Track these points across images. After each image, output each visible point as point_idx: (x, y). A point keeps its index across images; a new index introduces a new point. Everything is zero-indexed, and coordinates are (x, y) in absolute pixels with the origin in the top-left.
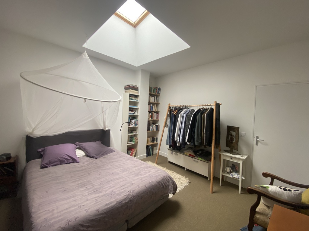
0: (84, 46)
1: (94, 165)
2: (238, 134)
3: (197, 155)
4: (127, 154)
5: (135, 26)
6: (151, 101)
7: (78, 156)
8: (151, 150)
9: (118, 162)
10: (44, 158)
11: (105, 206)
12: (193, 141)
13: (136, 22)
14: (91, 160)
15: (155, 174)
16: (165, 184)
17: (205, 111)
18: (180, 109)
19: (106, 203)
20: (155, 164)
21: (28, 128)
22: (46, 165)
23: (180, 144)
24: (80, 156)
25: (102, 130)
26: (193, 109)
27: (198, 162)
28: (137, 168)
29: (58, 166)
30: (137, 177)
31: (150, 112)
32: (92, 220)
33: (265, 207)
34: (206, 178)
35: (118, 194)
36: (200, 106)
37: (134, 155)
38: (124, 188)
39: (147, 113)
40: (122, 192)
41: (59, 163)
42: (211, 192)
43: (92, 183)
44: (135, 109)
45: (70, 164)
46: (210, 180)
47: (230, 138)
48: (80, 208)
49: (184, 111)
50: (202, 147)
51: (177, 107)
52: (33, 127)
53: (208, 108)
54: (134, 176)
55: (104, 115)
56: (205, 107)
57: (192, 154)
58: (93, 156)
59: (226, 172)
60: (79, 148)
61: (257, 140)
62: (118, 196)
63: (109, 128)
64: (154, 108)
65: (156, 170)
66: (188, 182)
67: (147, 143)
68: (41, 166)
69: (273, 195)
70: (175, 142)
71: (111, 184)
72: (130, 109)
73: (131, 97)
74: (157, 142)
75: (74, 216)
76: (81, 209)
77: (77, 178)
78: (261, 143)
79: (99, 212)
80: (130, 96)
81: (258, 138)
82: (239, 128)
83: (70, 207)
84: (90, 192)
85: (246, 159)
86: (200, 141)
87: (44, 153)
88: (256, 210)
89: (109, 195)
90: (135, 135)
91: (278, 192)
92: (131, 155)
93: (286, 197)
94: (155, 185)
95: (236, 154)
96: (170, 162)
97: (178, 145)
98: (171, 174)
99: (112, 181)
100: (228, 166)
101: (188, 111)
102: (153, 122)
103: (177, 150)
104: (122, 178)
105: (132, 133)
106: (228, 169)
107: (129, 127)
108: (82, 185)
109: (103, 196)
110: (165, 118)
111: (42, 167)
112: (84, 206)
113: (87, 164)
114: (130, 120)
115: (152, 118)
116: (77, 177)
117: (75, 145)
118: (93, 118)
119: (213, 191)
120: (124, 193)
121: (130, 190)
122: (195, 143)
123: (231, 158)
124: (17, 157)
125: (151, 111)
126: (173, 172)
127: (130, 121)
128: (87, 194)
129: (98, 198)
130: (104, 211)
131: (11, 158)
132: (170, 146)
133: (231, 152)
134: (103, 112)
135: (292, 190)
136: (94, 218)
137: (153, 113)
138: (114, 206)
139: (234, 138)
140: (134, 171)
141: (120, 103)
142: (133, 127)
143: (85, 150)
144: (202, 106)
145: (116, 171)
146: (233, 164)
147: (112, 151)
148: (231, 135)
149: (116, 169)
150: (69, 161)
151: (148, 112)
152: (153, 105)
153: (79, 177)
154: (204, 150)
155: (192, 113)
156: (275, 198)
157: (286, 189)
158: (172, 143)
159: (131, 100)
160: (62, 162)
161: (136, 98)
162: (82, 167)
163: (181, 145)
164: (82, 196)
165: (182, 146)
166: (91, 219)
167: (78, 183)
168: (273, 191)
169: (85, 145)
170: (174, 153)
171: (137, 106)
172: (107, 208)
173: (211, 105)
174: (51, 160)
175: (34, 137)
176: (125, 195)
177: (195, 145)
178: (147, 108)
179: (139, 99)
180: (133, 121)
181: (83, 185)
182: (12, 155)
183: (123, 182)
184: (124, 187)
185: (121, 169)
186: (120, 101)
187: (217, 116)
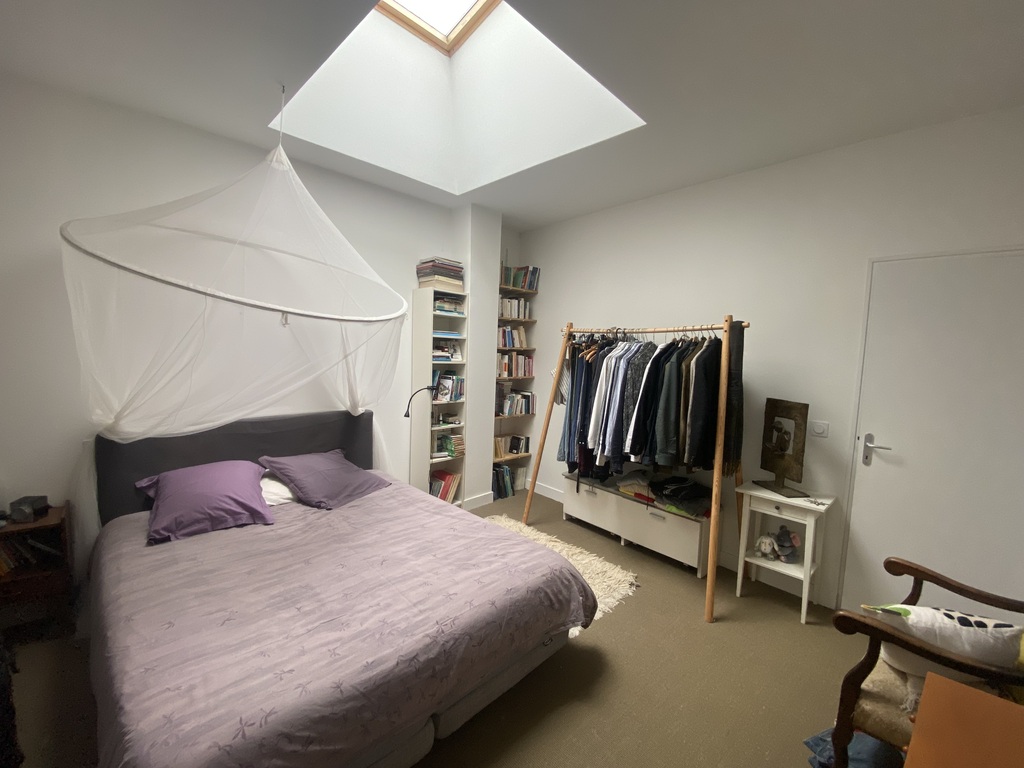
0: (275, 124)
1: (323, 531)
2: (802, 428)
3: (661, 498)
4: (432, 491)
5: (449, 48)
6: (507, 316)
7: (270, 500)
8: (507, 478)
9: (399, 521)
10: (157, 508)
11: (363, 672)
12: (650, 450)
13: (452, 36)
14: (312, 514)
15: (525, 563)
16: (556, 595)
17: (693, 350)
18: (608, 343)
19: (364, 663)
20: (522, 525)
21: (99, 411)
22: (166, 534)
23: (604, 461)
24: (274, 501)
25: (347, 415)
26: (651, 343)
27: (664, 518)
28: (462, 542)
29: (204, 536)
30: (463, 574)
31: (502, 352)
32: (323, 720)
33: (892, 677)
34: (692, 570)
35: (404, 633)
36: (674, 331)
37: (451, 495)
38: (421, 612)
39: (495, 355)
40: (417, 626)
41: (207, 524)
42: (706, 617)
43: (318, 594)
44: (453, 343)
45: (245, 528)
46: (705, 577)
47: (774, 440)
48: (281, 679)
49: (621, 347)
50: (682, 472)
51: (596, 336)
52: (117, 407)
53: (704, 339)
54: (454, 568)
55: (351, 365)
56: (691, 336)
57: (645, 492)
58: (317, 500)
59: (759, 554)
60: (272, 476)
61: (866, 446)
62: (401, 641)
63: (370, 408)
64: (519, 339)
65: (526, 546)
66: (632, 584)
67: (496, 454)
68: (149, 536)
69: (923, 638)
70: (587, 455)
71: (380, 596)
72: (438, 344)
73: (438, 303)
74: (527, 450)
75: (260, 707)
76: (283, 682)
77: (269, 576)
78: (879, 456)
79: (341, 691)
80: (435, 299)
81: (872, 442)
82: (806, 406)
83: (249, 677)
84: (312, 623)
85: (828, 510)
86: (674, 452)
87: (156, 492)
88: (864, 686)
89: (373, 635)
90: (454, 431)
91: (940, 628)
92: (444, 497)
93: (967, 648)
94: (524, 599)
95: (796, 494)
96: (571, 519)
97: (597, 463)
98: (574, 557)
99: (381, 585)
100: (764, 533)
101: (634, 348)
102: (513, 386)
103: (596, 478)
104: (417, 576)
105: (445, 422)
106: (767, 544)
107: (435, 402)
108: (286, 600)
109: (354, 637)
110: (555, 371)
111: (154, 540)
112: (291, 671)
113: (299, 530)
114: (437, 378)
115: (510, 374)
116: (269, 573)
117: (257, 466)
118: (314, 375)
119: (715, 614)
120: (423, 629)
121: (441, 619)
122: (657, 457)
123: (777, 508)
124: (68, 508)
125: (507, 348)
126: (581, 553)
127: (439, 383)
128: (302, 631)
129: (339, 644)
130: (358, 687)
131: (50, 511)
132: (572, 466)
133: (776, 486)
134: (346, 357)
135: (990, 623)
136: (327, 711)
137: (514, 354)
138: (391, 671)
139: (788, 441)
140: (456, 553)
141: (402, 323)
142: (448, 405)
143: (292, 481)
144: (683, 331)
145: (394, 552)
146: (782, 527)
147: (381, 484)
148: (779, 430)
149: (393, 544)
150: (240, 519)
151: (499, 351)
152: (513, 329)
153: (275, 574)
154: (684, 480)
155: (646, 356)
156: (927, 648)
157: (969, 618)
158: (580, 456)
159: (438, 313)
160: (215, 521)
161: (456, 303)
162: (282, 537)
163: (607, 464)
164: (287, 638)
165: (613, 467)
166: (317, 715)
167: (272, 594)
168: (923, 625)
169: (291, 463)
170: (584, 487)
171: (460, 333)
172: (370, 679)
173: (712, 329)
174: (182, 516)
175: (120, 441)
176: (427, 636)
177: (655, 464)
178: (493, 338)
179: (468, 309)
180: (448, 383)
181: (288, 601)
182: (51, 502)
183: (421, 589)
184: (421, 607)
185: (409, 545)
186: (403, 316)
187: (733, 367)
